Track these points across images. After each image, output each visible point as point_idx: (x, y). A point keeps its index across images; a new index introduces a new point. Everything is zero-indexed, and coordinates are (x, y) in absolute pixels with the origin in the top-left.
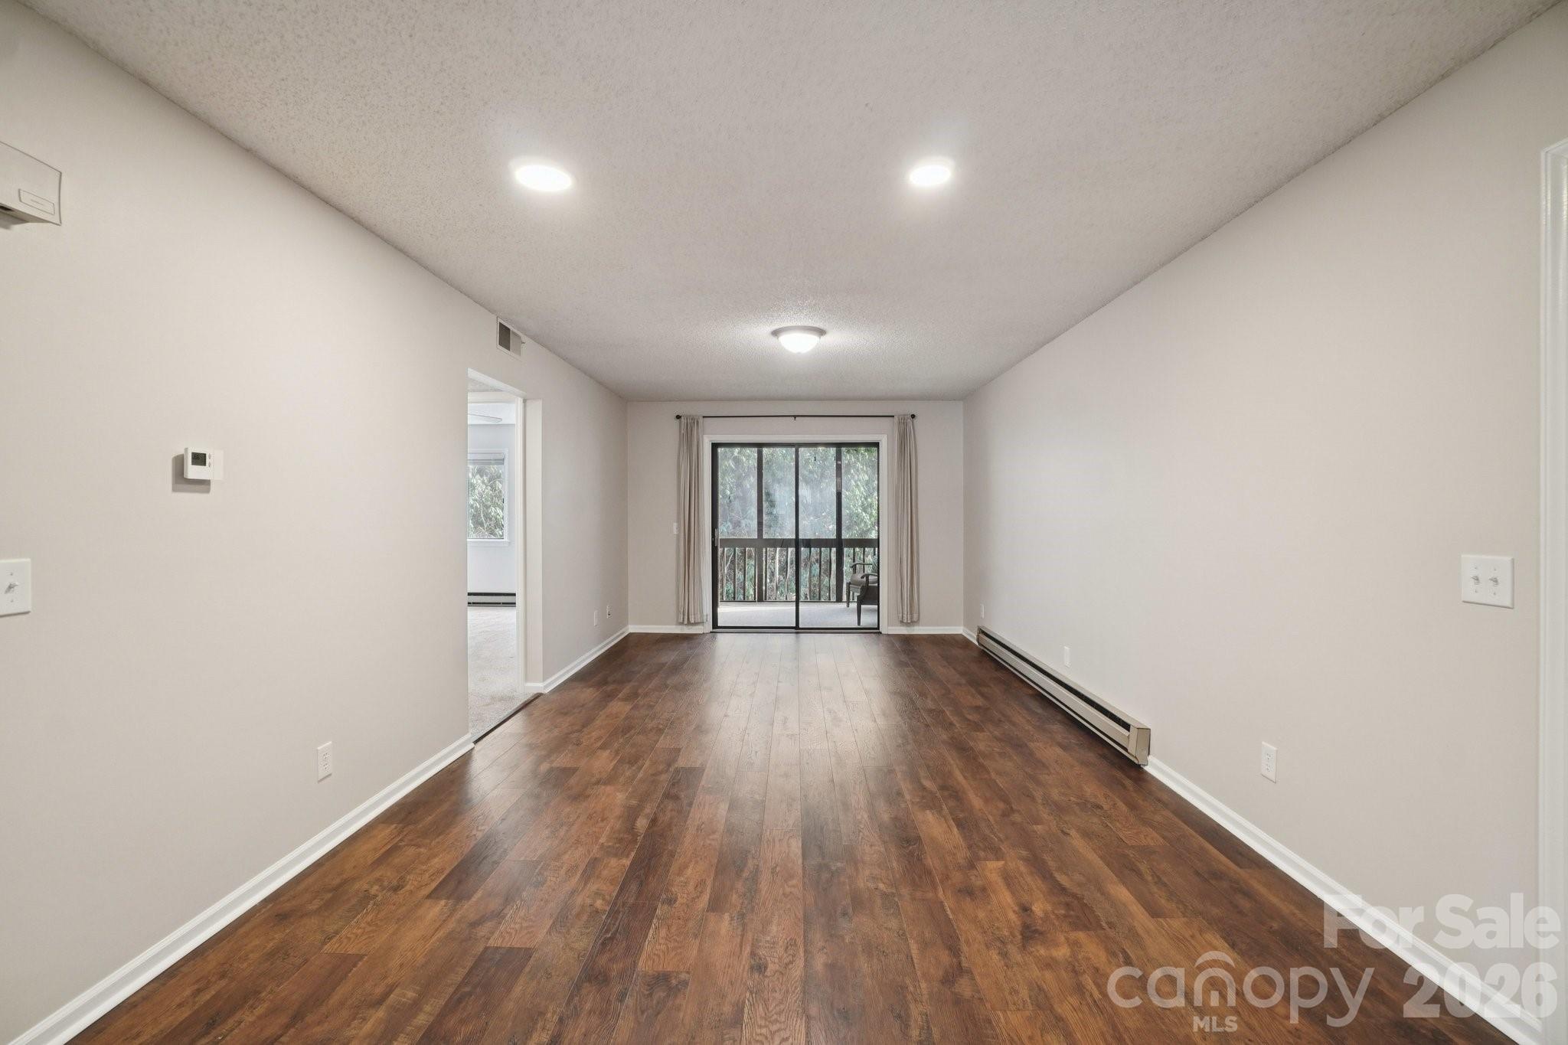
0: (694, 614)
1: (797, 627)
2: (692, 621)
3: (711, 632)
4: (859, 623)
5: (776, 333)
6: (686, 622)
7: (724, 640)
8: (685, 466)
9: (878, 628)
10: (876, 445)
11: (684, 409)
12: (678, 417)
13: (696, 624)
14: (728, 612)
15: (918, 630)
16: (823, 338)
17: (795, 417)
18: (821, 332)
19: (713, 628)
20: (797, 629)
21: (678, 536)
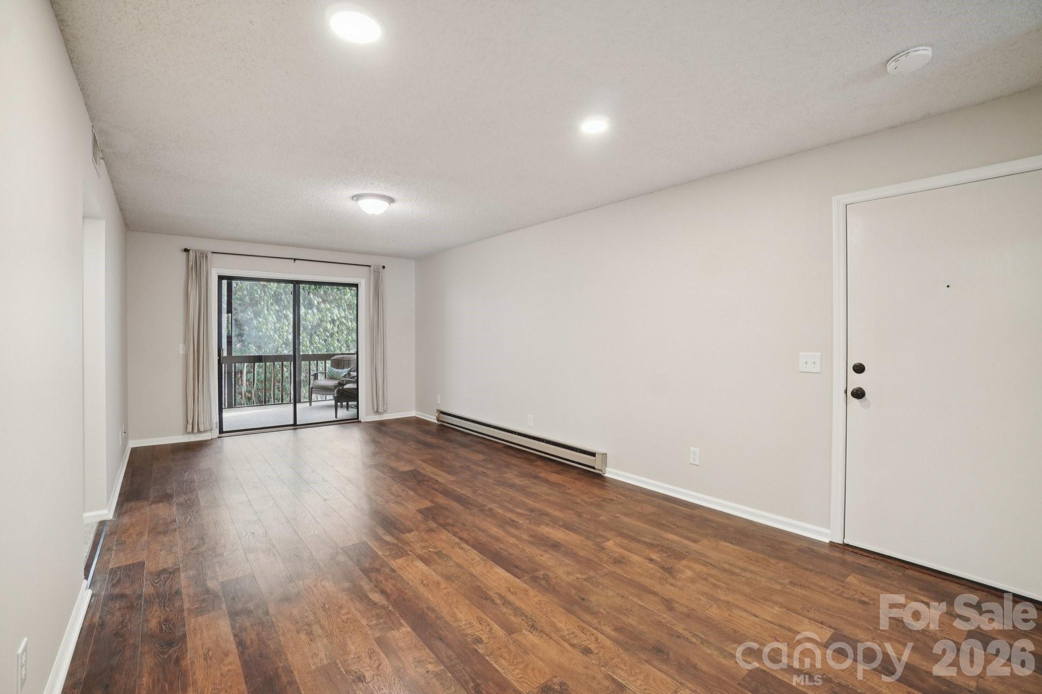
0: (204, 424)
1: (295, 424)
2: (202, 429)
3: (218, 437)
4: (336, 417)
5: (357, 197)
6: (196, 430)
7: (229, 442)
8: (193, 295)
9: (358, 418)
10: (356, 286)
11: (195, 244)
12: (186, 250)
13: (205, 431)
14: (233, 417)
15: (385, 417)
16: (392, 205)
17: (295, 260)
18: (391, 200)
19: (220, 434)
20: (295, 425)
21: (186, 356)
